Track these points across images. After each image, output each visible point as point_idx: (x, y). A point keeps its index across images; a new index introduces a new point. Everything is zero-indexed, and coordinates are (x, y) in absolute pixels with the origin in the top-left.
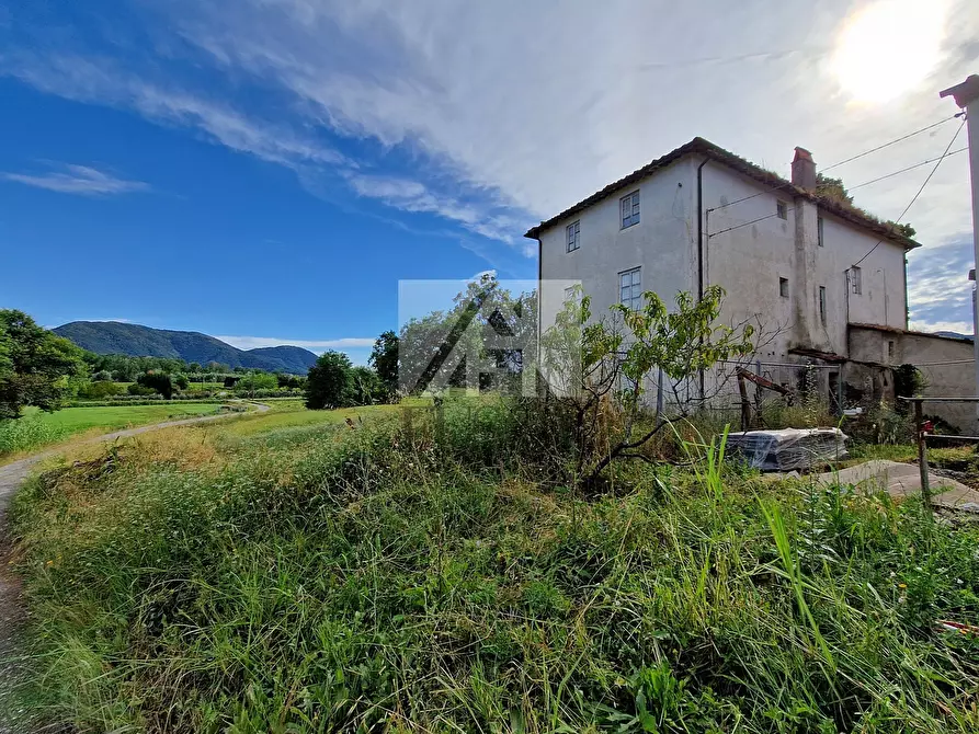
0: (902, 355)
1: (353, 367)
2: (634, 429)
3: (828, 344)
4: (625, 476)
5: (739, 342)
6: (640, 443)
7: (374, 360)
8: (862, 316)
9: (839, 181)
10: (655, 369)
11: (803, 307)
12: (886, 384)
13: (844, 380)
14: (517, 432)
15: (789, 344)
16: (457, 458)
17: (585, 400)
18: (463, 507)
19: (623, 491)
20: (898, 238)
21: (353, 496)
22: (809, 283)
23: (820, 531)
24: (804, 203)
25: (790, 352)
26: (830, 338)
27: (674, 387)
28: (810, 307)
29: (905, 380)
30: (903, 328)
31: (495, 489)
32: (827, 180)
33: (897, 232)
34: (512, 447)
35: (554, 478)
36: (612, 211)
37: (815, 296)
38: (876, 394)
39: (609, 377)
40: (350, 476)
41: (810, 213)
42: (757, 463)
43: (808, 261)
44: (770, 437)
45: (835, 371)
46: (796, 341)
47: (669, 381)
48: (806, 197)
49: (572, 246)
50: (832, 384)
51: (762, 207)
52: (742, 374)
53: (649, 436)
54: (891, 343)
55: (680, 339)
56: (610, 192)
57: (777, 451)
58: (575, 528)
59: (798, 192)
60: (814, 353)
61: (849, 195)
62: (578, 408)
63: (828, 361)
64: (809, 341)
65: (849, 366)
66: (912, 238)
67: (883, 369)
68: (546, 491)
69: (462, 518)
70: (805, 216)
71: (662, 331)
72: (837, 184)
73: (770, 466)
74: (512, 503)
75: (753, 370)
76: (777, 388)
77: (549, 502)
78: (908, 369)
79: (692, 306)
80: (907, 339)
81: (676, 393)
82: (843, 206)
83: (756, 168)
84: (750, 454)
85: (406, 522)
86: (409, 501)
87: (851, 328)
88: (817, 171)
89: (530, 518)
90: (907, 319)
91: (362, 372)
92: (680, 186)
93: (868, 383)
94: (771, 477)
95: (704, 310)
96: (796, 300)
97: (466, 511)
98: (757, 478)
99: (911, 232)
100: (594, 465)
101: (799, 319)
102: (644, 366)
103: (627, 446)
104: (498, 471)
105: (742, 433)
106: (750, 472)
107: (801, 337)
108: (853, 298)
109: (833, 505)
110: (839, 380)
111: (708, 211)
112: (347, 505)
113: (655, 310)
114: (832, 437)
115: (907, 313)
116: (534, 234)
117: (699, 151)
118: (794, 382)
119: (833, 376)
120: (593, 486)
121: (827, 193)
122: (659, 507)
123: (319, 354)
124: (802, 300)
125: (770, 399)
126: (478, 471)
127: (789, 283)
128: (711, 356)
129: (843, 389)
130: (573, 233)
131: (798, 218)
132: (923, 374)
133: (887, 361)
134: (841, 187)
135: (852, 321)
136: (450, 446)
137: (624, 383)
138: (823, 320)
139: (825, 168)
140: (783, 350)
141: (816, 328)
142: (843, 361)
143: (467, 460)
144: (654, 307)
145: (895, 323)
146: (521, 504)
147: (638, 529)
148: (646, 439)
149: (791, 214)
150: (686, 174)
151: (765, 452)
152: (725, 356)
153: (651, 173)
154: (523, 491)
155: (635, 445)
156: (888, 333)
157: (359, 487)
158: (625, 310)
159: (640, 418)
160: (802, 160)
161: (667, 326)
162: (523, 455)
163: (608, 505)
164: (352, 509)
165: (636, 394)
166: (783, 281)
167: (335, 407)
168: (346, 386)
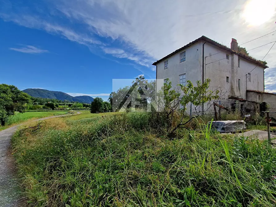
0: (262, 99)
1: (104, 101)
2: (184, 120)
3: (240, 96)
4: (181, 133)
5: (215, 95)
6: (185, 124)
7: (109, 100)
8: (251, 88)
9: (245, 48)
10: (190, 103)
11: (233, 85)
12: (257, 108)
13: (245, 106)
14: (150, 120)
15: (229, 96)
16: (133, 127)
17: (169, 111)
18: (134, 141)
19: (180, 137)
20: (262, 65)
21: (104, 137)
22: (235, 78)
23: (238, 150)
24: (234, 55)
25: (229, 98)
26: (241, 94)
27: (195, 108)
28: (236, 85)
29: (263, 107)
30: (263, 91)
31: (143, 136)
32: (241, 48)
33: (262, 63)
34: (148, 125)
35: (160, 133)
36: (177, 57)
37: (237, 82)
38: (255, 110)
39: (176, 105)
40: (103, 132)
41: (236, 58)
42: (219, 130)
43: (235, 72)
44: (223, 123)
45: (242, 104)
46: (231, 95)
47: (194, 106)
48: (235, 53)
49: (166, 67)
50: (241, 108)
51: (222, 56)
52: (215, 104)
53: (188, 122)
54: (259, 96)
55: (197, 94)
56: (177, 52)
57: (225, 127)
58: (166, 147)
59: (233, 52)
60: (236, 99)
61: (248, 52)
62: (167, 114)
63: (241, 101)
64: (235, 95)
65: (247, 102)
66: (266, 65)
67: (257, 103)
68: (158, 137)
69: (134, 144)
70: (234, 58)
71: (192, 92)
72: (244, 49)
73: (223, 131)
74: (148, 140)
75: (218, 103)
76: (225, 109)
77: (159, 140)
78: (264, 103)
79: (201, 85)
80: (264, 95)
81: (196, 110)
82: (246, 55)
83: (220, 45)
84: (217, 128)
85: (119, 145)
86: (119, 139)
87: (248, 91)
88: (238, 45)
89: (153, 145)
90: (264, 89)
91: (106, 103)
92: (198, 50)
93: (252, 107)
94: (223, 134)
95: (205, 86)
96: (231, 83)
97: (135, 142)
98: (219, 134)
99: (266, 63)
100: (172, 130)
101: (232, 89)
102: (187, 102)
103: (181, 125)
104: (144, 131)
105: (215, 121)
106: (217, 133)
107: (232, 94)
108: (248, 83)
109: (242, 143)
110: (243, 106)
111: (206, 57)
112: (102, 140)
113: (190, 86)
114: (241, 123)
115: (264, 87)
116: (155, 64)
117: (203, 40)
118: (230, 107)
119: (242, 105)
120: (172, 136)
121: (241, 52)
122: (191, 142)
123: (94, 98)
124: (233, 83)
125: (223, 112)
126: (139, 131)
127: (229, 78)
128: (206, 99)
129: (245, 109)
130: (166, 63)
131: (232, 59)
132: (269, 105)
133: (258, 101)
134: (245, 50)
135: (248, 89)
136: (131, 124)
137: (181, 107)
138: (239, 89)
139: (241, 45)
140: (227, 98)
141: (237, 91)
142: (245, 101)
143: (135, 128)
144: (190, 85)
145: (261, 90)
146: (151, 140)
147: (185, 148)
148: (187, 123)
149: (230, 58)
150: (199, 46)
151: (221, 127)
152: (210, 99)
153: (189, 46)
154: (151, 137)
155: (183, 124)
156: (258, 93)
157: (106, 135)
158: (181, 86)
159: (185, 117)
160: (234, 42)
161: (193, 91)
162: (151, 126)
163: (176, 141)
164: (104, 141)
165: (184, 110)
166: (227, 77)
167: (99, 113)
168: (102, 107)
